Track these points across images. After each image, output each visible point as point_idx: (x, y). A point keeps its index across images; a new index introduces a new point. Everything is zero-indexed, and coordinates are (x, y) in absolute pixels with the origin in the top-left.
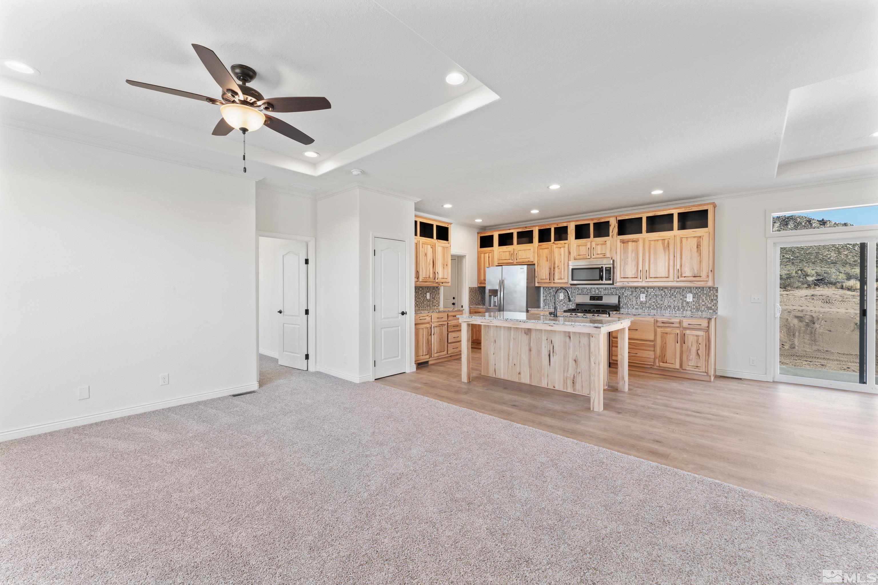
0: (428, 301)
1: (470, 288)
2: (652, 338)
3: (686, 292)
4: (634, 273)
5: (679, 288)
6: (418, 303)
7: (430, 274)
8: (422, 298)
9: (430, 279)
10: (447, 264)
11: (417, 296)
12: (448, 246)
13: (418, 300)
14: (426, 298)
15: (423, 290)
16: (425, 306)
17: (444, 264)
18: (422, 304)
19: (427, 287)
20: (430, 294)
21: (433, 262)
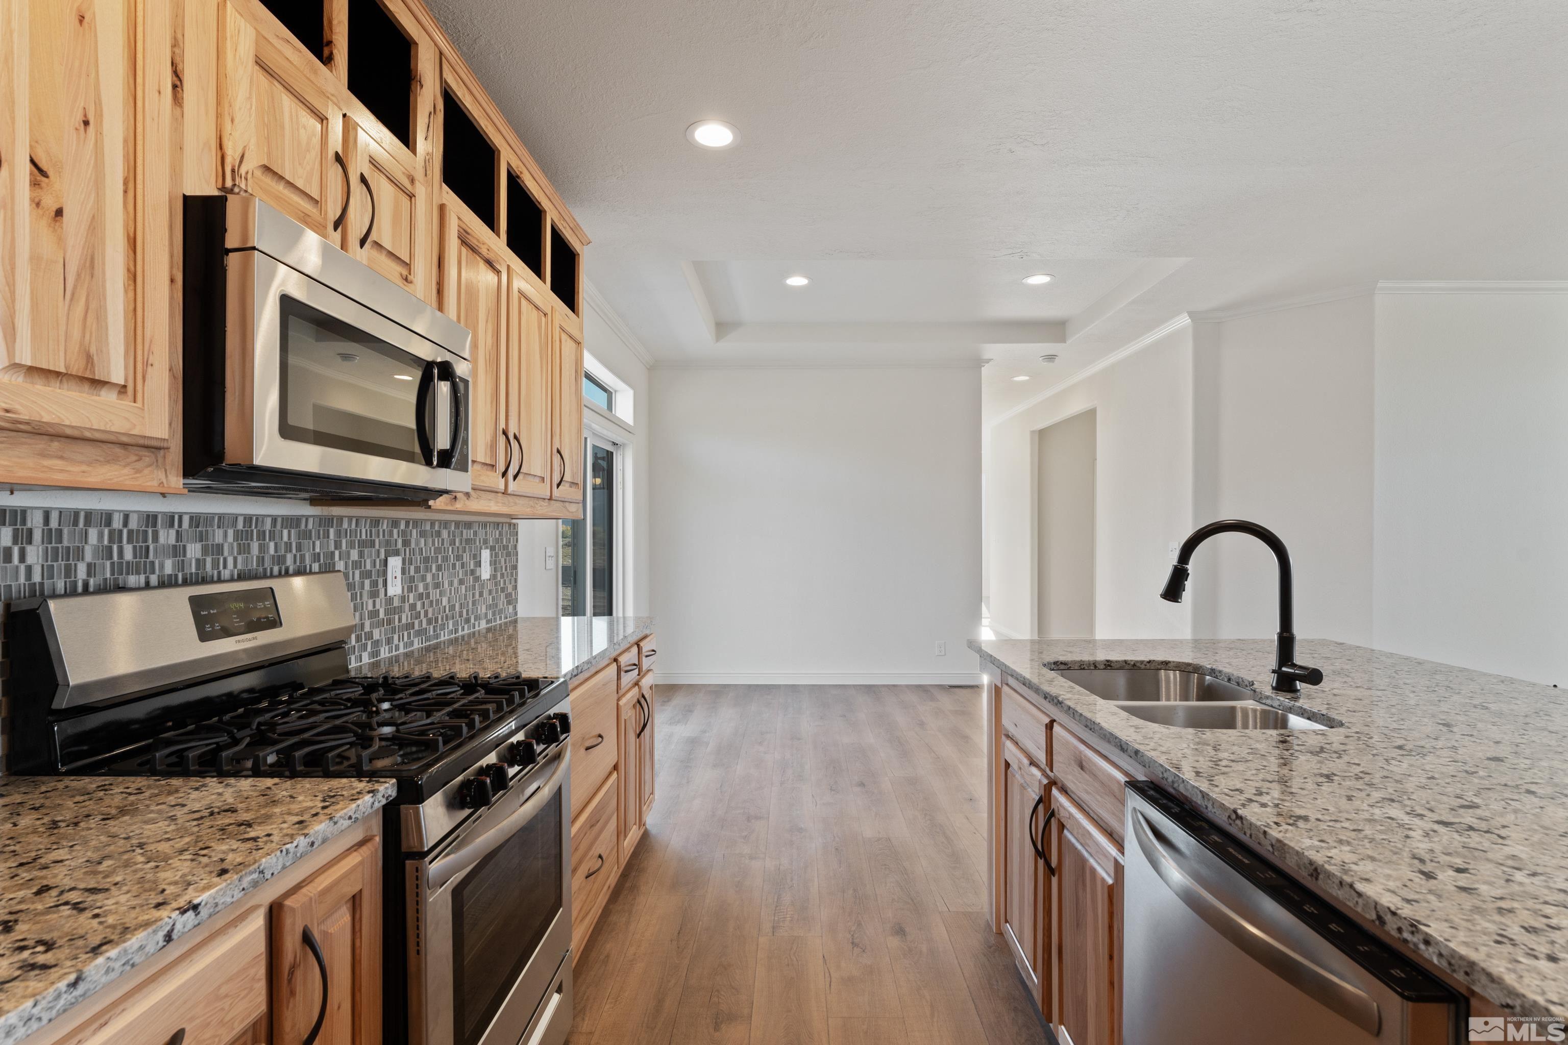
3: (480, 541)
4: (489, 438)
5: (468, 525)
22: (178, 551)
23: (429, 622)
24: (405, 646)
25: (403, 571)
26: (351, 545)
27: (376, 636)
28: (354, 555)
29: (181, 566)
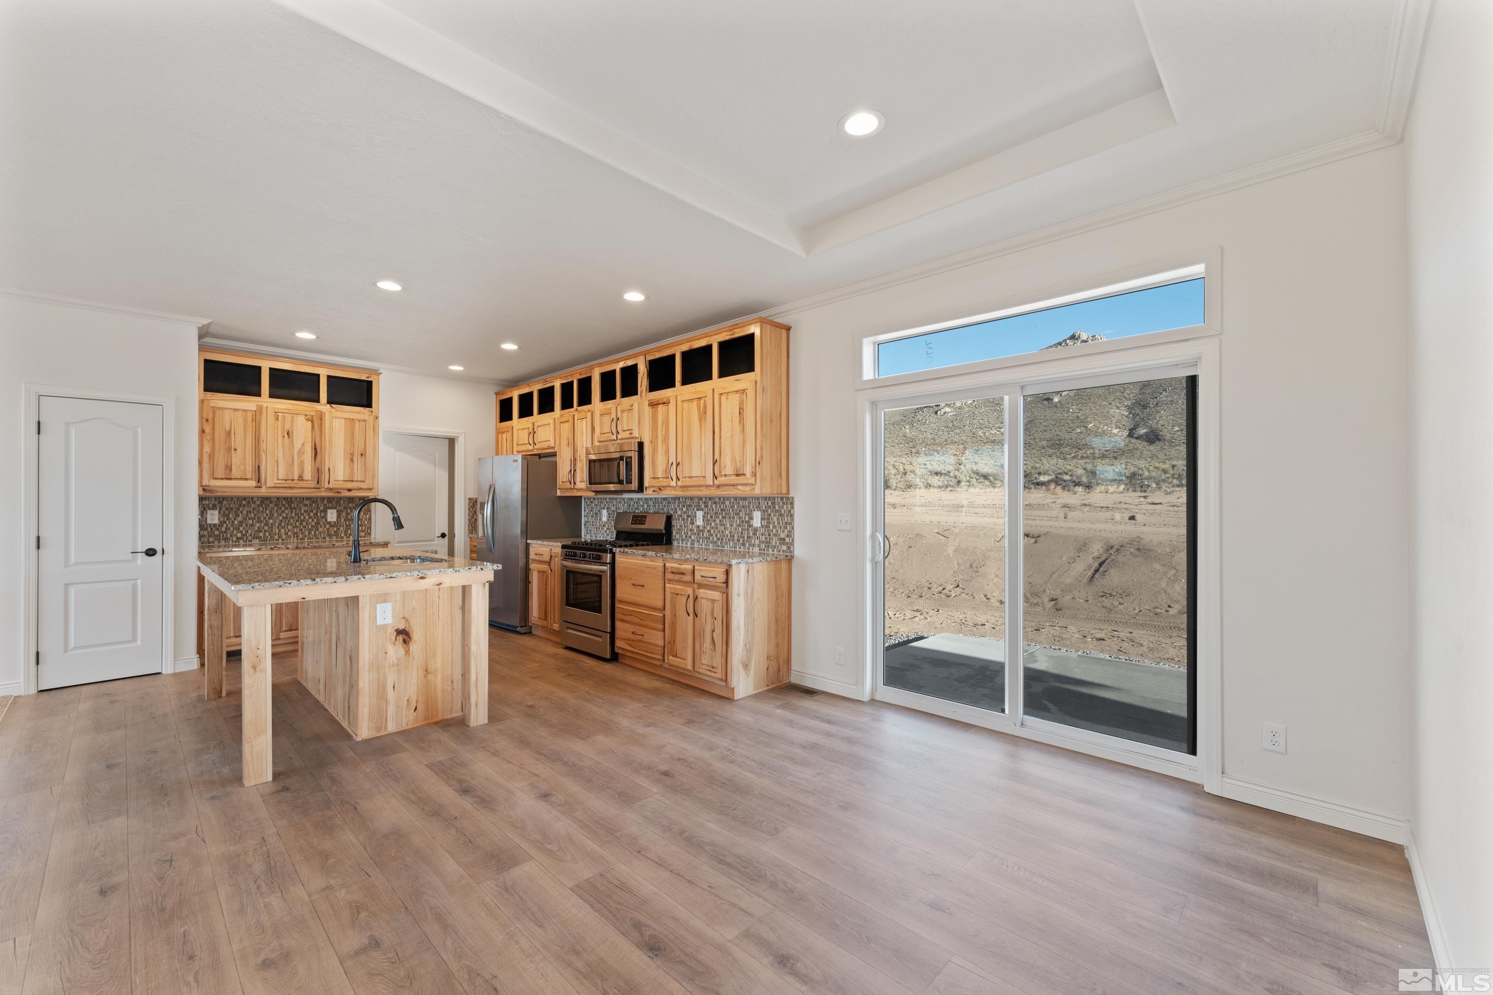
0: (331, 526)
1: (469, 499)
2: (660, 604)
3: (753, 507)
4: (664, 468)
5: (744, 499)
6: (298, 529)
7: (302, 473)
8: (310, 520)
9: (305, 482)
10: (363, 452)
11: (293, 515)
12: (366, 418)
13: (298, 524)
14: (326, 520)
15: (314, 505)
16: (322, 536)
17: (353, 453)
18: (313, 533)
19: (326, 499)
20: (337, 511)
21: (315, 449)
22: (643, 506)
23: (718, 539)
24: (706, 545)
25: (704, 517)
26: (684, 506)
27: (693, 537)
28: (685, 509)
29: (643, 509)
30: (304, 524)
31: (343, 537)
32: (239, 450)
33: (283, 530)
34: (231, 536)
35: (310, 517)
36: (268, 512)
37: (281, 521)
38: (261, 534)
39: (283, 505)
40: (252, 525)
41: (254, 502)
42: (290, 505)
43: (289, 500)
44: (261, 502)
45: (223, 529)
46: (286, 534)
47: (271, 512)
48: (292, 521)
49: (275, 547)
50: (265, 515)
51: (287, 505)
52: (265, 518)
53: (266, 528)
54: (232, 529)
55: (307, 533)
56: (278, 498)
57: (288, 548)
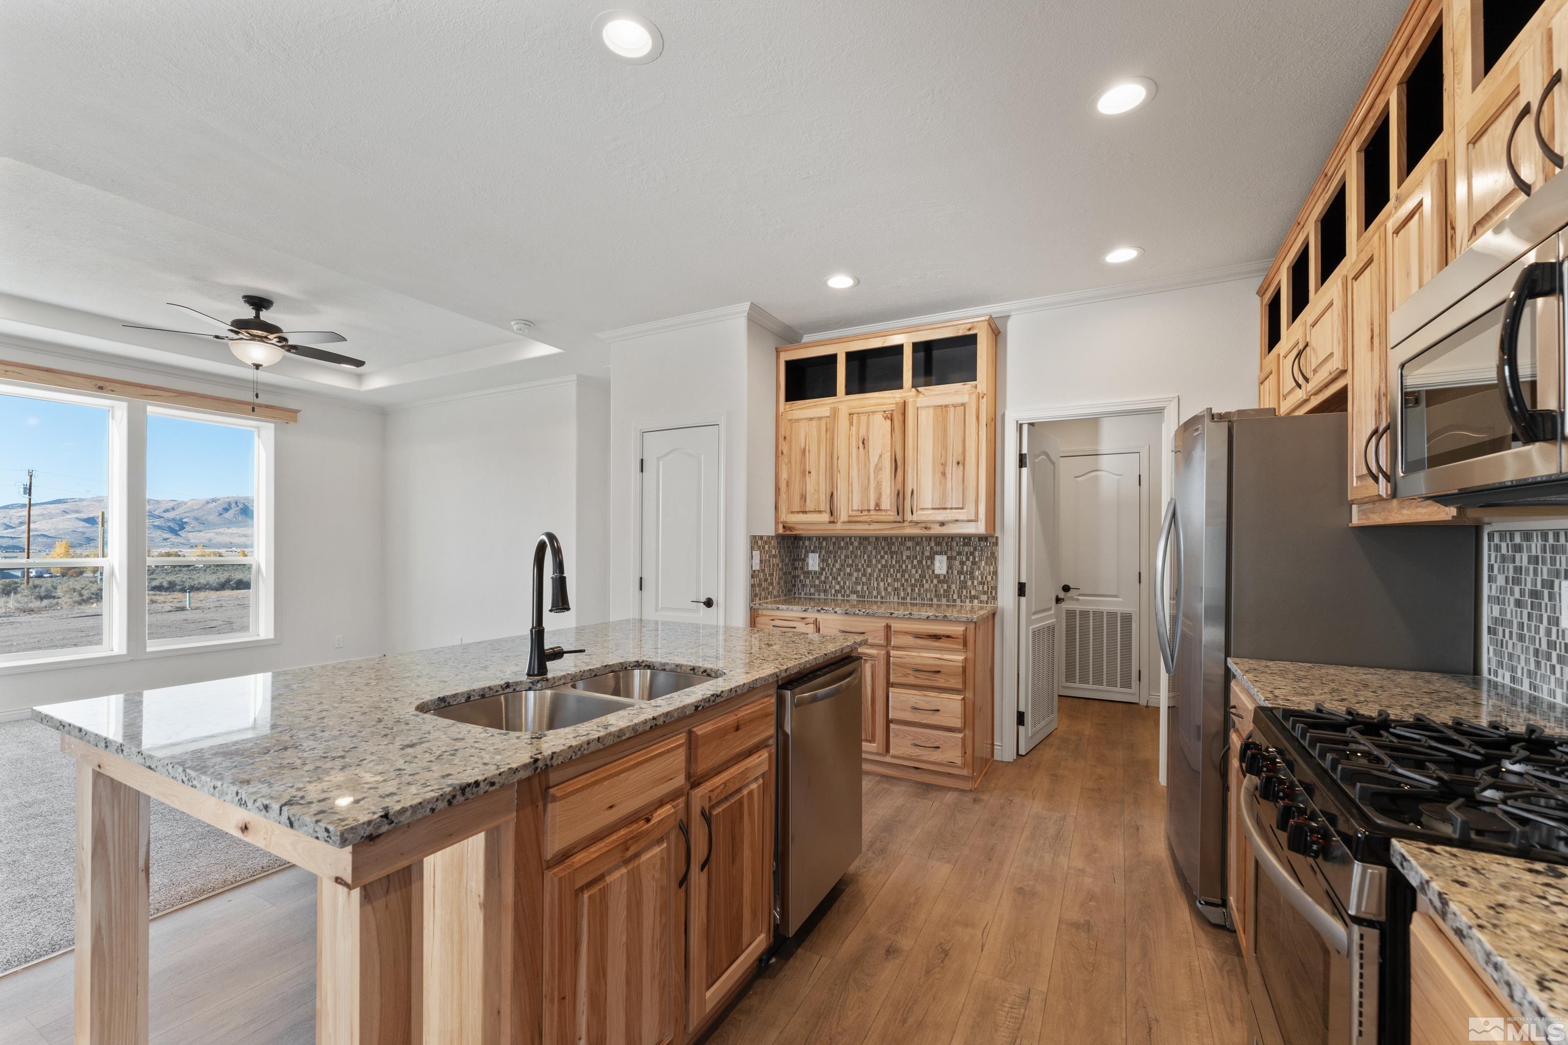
0: (940, 581)
6: (899, 584)
7: (879, 499)
8: (914, 571)
9: (883, 513)
10: (960, 459)
11: (894, 563)
12: (965, 399)
13: (899, 575)
14: (933, 571)
15: (918, 548)
16: (928, 596)
17: (946, 461)
18: (917, 590)
19: (933, 539)
20: (948, 558)
21: (896, 461)
30: (907, 576)
31: (955, 601)
32: (813, 473)
33: (882, 584)
34: (830, 588)
35: (914, 567)
36: (866, 557)
37: (880, 571)
38: (859, 588)
39: (883, 548)
40: (850, 575)
41: (852, 544)
42: (890, 548)
43: (889, 540)
44: (860, 544)
45: (823, 578)
46: (886, 589)
47: (869, 557)
48: (892, 570)
49: (822, 609)
50: (863, 562)
51: (886, 549)
52: (863, 566)
53: (864, 579)
54: (830, 578)
55: (909, 590)
56: (877, 538)
57: (836, 612)
